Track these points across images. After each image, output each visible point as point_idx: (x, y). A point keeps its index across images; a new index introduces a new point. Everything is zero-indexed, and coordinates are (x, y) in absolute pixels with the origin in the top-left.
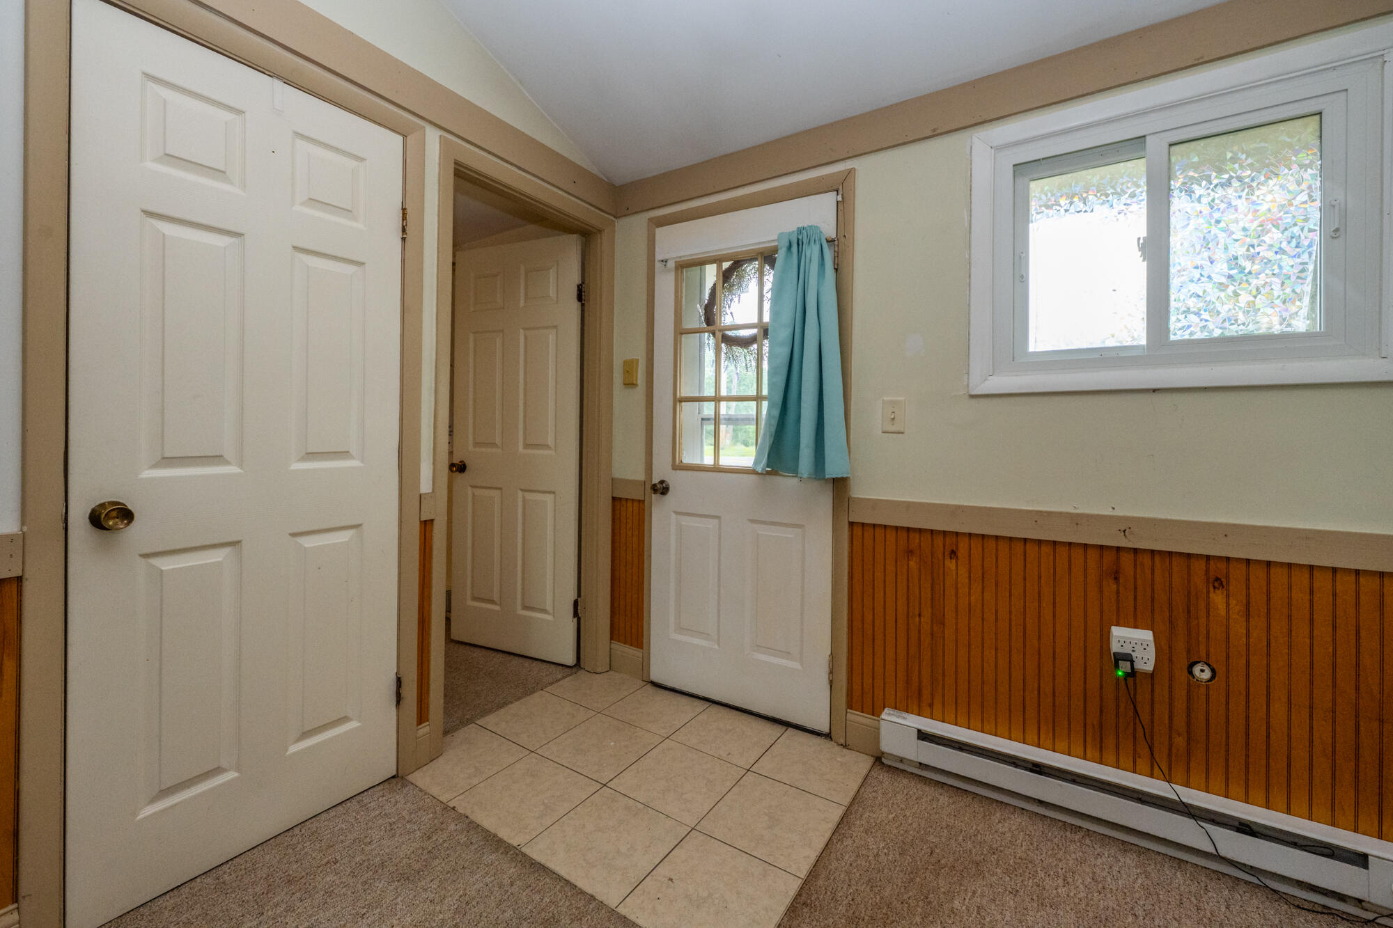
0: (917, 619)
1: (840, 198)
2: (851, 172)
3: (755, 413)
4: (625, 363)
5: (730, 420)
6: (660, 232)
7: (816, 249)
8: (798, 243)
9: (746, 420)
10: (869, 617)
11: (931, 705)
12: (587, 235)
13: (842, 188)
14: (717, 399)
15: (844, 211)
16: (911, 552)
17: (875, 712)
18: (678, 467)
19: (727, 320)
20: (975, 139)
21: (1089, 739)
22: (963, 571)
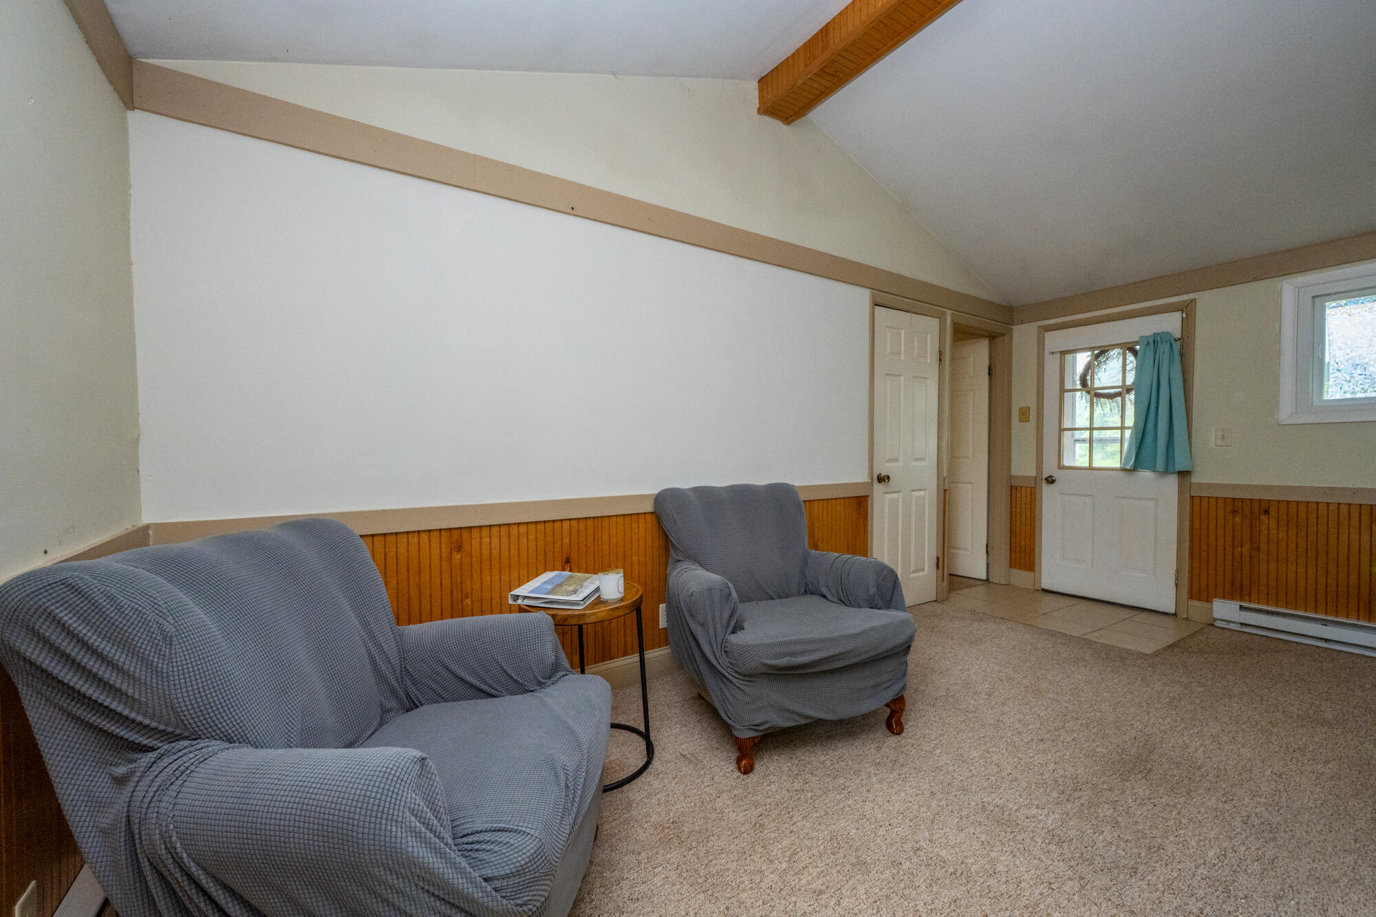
0: (1240, 549)
1: (1184, 315)
2: (1194, 301)
3: (1119, 436)
4: (1021, 408)
5: (1101, 441)
6: (1048, 335)
7: (1167, 347)
8: (1154, 342)
9: (1113, 440)
10: (1204, 548)
11: (1250, 595)
12: (992, 337)
13: (1188, 310)
14: (1091, 429)
15: (1188, 324)
16: (1236, 511)
17: (1209, 600)
18: (1061, 467)
19: (1097, 384)
20: (1284, 283)
21: (1361, 613)
22: (1273, 522)
